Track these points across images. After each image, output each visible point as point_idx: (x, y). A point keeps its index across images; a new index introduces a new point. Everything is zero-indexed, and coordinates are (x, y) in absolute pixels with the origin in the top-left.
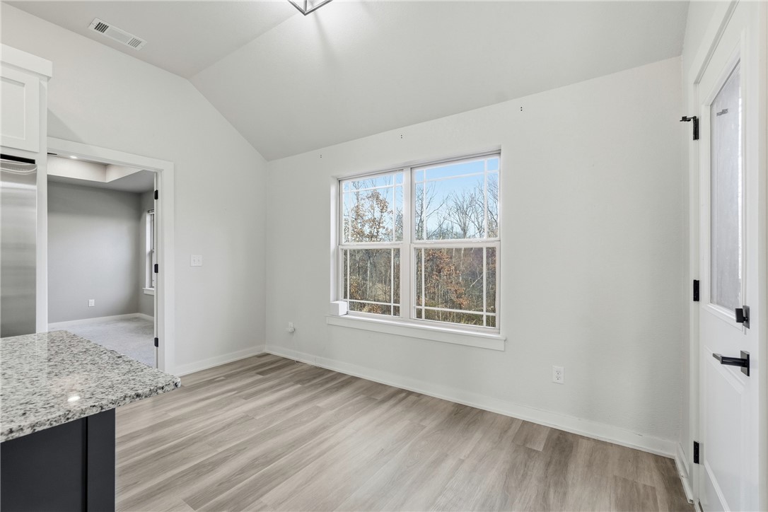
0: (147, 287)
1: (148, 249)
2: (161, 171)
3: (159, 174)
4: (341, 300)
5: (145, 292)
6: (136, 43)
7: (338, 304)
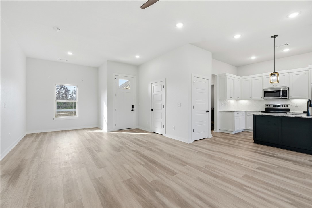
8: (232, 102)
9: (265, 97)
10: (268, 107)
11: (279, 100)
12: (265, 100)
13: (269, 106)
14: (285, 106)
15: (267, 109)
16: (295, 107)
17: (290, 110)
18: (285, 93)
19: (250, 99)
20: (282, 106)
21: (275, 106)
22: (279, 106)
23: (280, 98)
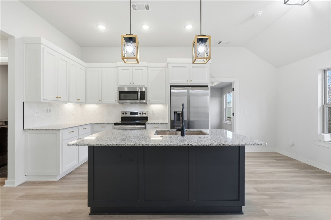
0: (224, 120)
1: (225, 107)
2: (235, 81)
3: (234, 82)
4: (326, 133)
5: (224, 122)
6: (228, 43)
7: (324, 135)
8: (69, 107)
9: (120, 99)
10: (124, 115)
11: (137, 105)
12: (121, 105)
13: (126, 114)
14: (143, 114)
15: (123, 119)
16: (153, 114)
17: (148, 119)
18: (143, 95)
19: (100, 102)
20: (140, 114)
21: (132, 113)
22: (137, 113)
23: (138, 101)
